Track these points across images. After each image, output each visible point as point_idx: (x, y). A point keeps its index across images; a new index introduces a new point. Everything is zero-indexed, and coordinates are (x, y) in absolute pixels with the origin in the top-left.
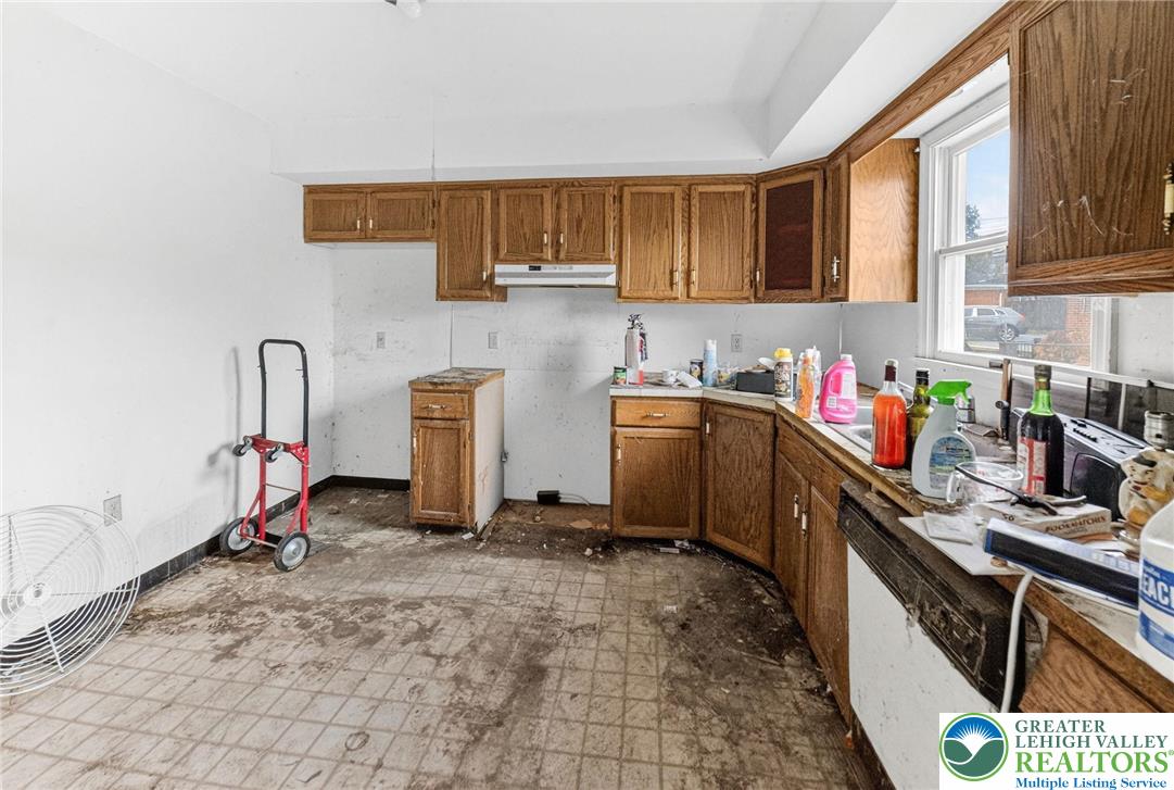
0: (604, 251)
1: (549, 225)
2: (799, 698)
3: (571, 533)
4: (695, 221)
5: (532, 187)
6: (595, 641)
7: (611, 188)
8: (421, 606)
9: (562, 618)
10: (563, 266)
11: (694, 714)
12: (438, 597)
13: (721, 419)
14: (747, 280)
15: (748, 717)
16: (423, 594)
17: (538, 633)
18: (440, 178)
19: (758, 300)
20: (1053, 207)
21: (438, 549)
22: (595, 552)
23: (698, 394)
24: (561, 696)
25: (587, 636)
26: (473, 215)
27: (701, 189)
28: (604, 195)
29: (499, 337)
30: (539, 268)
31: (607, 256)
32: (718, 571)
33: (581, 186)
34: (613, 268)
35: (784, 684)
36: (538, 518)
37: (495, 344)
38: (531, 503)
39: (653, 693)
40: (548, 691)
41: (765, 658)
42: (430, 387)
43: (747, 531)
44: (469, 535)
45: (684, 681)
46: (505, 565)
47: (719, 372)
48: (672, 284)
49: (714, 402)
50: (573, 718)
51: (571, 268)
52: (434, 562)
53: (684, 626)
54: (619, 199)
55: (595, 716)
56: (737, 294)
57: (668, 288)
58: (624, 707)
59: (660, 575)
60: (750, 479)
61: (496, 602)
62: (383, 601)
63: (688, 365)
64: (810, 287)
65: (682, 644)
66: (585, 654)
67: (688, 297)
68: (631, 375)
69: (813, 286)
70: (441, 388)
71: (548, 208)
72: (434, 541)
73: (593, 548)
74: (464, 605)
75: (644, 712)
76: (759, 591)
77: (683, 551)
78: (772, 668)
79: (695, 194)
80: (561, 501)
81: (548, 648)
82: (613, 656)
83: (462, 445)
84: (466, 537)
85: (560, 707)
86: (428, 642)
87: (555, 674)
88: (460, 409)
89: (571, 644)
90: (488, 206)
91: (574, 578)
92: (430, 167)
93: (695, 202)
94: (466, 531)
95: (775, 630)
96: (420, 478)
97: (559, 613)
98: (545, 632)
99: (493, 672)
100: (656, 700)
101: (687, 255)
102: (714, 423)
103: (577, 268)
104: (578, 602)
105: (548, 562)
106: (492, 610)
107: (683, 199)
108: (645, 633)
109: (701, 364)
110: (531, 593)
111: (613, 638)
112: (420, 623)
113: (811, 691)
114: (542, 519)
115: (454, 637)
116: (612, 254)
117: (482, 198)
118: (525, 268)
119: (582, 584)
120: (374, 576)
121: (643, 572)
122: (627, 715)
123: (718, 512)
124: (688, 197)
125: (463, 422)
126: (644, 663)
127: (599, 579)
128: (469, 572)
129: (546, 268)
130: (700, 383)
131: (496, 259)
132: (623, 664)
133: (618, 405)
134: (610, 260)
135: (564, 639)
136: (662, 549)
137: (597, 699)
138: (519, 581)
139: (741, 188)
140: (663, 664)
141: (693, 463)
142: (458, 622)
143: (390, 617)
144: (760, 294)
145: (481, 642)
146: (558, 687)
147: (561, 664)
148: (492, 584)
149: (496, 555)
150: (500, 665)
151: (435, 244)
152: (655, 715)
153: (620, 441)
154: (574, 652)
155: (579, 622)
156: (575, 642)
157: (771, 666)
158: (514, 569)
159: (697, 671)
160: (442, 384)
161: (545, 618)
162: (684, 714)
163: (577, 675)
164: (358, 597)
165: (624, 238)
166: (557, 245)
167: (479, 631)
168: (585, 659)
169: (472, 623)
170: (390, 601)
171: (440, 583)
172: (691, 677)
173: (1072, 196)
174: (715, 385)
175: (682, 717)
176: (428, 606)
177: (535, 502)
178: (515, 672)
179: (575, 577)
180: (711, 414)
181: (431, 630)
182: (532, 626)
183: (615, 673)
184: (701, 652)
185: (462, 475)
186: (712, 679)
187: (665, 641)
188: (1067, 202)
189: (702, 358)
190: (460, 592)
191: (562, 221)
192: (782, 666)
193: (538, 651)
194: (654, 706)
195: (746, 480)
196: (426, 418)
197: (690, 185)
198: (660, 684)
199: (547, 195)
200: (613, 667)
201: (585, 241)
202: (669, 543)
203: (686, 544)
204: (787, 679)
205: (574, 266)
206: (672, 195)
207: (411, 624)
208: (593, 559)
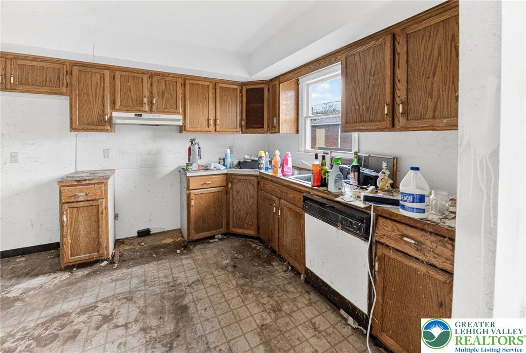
0: (176, 109)
1: (146, 93)
2: (283, 274)
3: (165, 246)
4: (218, 98)
5: (135, 73)
6: (202, 286)
7: (180, 79)
8: (96, 307)
9: (182, 282)
10: (154, 115)
11: (254, 294)
12: (104, 298)
13: (235, 181)
14: (238, 124)
15: (271, 287)
16: (94, 301)
17: (174, 292)
18: (97, 61)
19: (243, 132)
20: (355, 109)
21: (88, 276)
22: (181, 251)
23: (225, 172)
24: (200, 311)
25: (198, 285)
26: (97, 83)
27: (221, 85)
28: (176, 82)
29: (110, 151)
30: (141, 115)
31: (178, 111)
32: (237, 243)
33: (164, 76)
34: (181, 117)
35: (277, 272)
36: (143, 244)
37: (108, 156)
38: (134, 238)
39: (236, 294)
40: (193, 313)
41: (267, 267)
42: (76, 183)
43: (247, 224)
44: (105, 263)
45: (244, 285)
46: (137, 270)
47: (232, 162)
48: (208, 125)
49: (232, 175)
50: (209, 317)
51: (160, 116)
52: (90, 282)
53: (234, 267)
54: (184, 85)
55: (218, 313)
56: (235, 130)
57: (207, 127)
58: (228, 304)
59: (215, 251)
60: (248, 203)
61: (143, 288)
62: (67, 314)
63: (218, 160)
64: (263, 128)
65: (237, 273)
66: (200, 292)
67: (215, 131)
68: (194, 166)
69: (265, 127)
70: (84, 183)
71: (146, 85)
72: (80, 273)
73: (179, 249)
74: (125, 296)
75: (236, 302)
76: (254, 245)
77: (220, 239)
78: (270, 269)
79: (217, 87)
80: (151, 233)
81: (183, 297)
82: (213, 288)
83: (100, 213)
84: (103, 264)
85: (202, 316)
86: (114, 321)
87: (192, 305)
88: (99, 193)
89: (192, 291)
90: (107, 79)
91: (177, 264)
92: (92, 54)
93: (218, 90)
94: (102, 261)
95: (266, 256)
96: (69, 238)
97: (179, 281)
98: (177, 291)
99: (161, 318)
100: (239, 296)
101: (214, 113)
102: (232, 183)
103: (163, 116)
104: (185, 273)
105: (160, 262)
106: (143, 292)
107: (213, 89)
108: (221, 275)
109: (224, 159)
110: (159, 278)
111: (209, 281)
112: (102, 315)
113: (285, 271)
114: (145, 244)
115: (127, 312)
116: (181, 111)
117: (104, 74)
118: (132, 115)
119: (183, 265)
120: (47, 305)
121: (207, 252)
122: (231, 306)
123: (235, 219)
124: (215, 88)
125: (100, 200)
126: (227, 285)
127: (188, 261)
128: (117, 280)
129: (145, 115)
130: (225, 168)
131: (113, 108)
132: (219, 289)
133: (190, 180)
134: (180, 113)
135: (188, 290)
136: (211, 241)
137: (216, 306)
138: (150, 275)
139: (236, 87)
140: (234, 283)
141: (224, 201)
142: (127, 305)
143: (76, 321)
144: (244, 130)
145: (146, 308)
146: (197, 309)
147: (192, 300)
148: (135, 281)
149: (128, 267)
150: (163, 313)
151: (68, 98)
152: (241, 301)
153: (192, 196)
154: (195, 294)
155: (190, 281)
156: (193, 289)
157: (270, 268)
158: (143, 270)
159: (248, 280)
160: (85, 180)
161: (174, 285)
162: (250, 296)
163: (202, 301)
164: (43, 320)
165: (187, 103)
166: (151, 103)
167: (141, 303)
168: (202, 294)
169: (135, 303)
170: (71, 313)
171: (101, 291)
172: (247, 282)
173: (360, 105)
174: (230, 168)
175: (251, 297)
176: (100, 305)
177: (136, 237)
178: (172, 313)
179: (179, 263)
180: (231, 179)
181: (111, 315)
182: (169, 291)
183: (217, 294)
184: (245, 273)
185: (101, 230)
186: (254, 280)
187: (231, 274)
188: (359, 107)
189: (224, 157)
190: (117, 291)
191: (154, 93)
192: (273, 267)
193: (178, 300)
194: (239, 298)
195: (247, 204)
196: (73, 202)
197: (216, 83)
198: (237, 290)
199: (145, 78)
200: (216, 292)
201: (166, 103)
202: (213, 237)
203: (220, 236)
204: (277, 270)
205: (161, 115)
206: (208, 86)
207: (95, 318)
208: (182, 254)
